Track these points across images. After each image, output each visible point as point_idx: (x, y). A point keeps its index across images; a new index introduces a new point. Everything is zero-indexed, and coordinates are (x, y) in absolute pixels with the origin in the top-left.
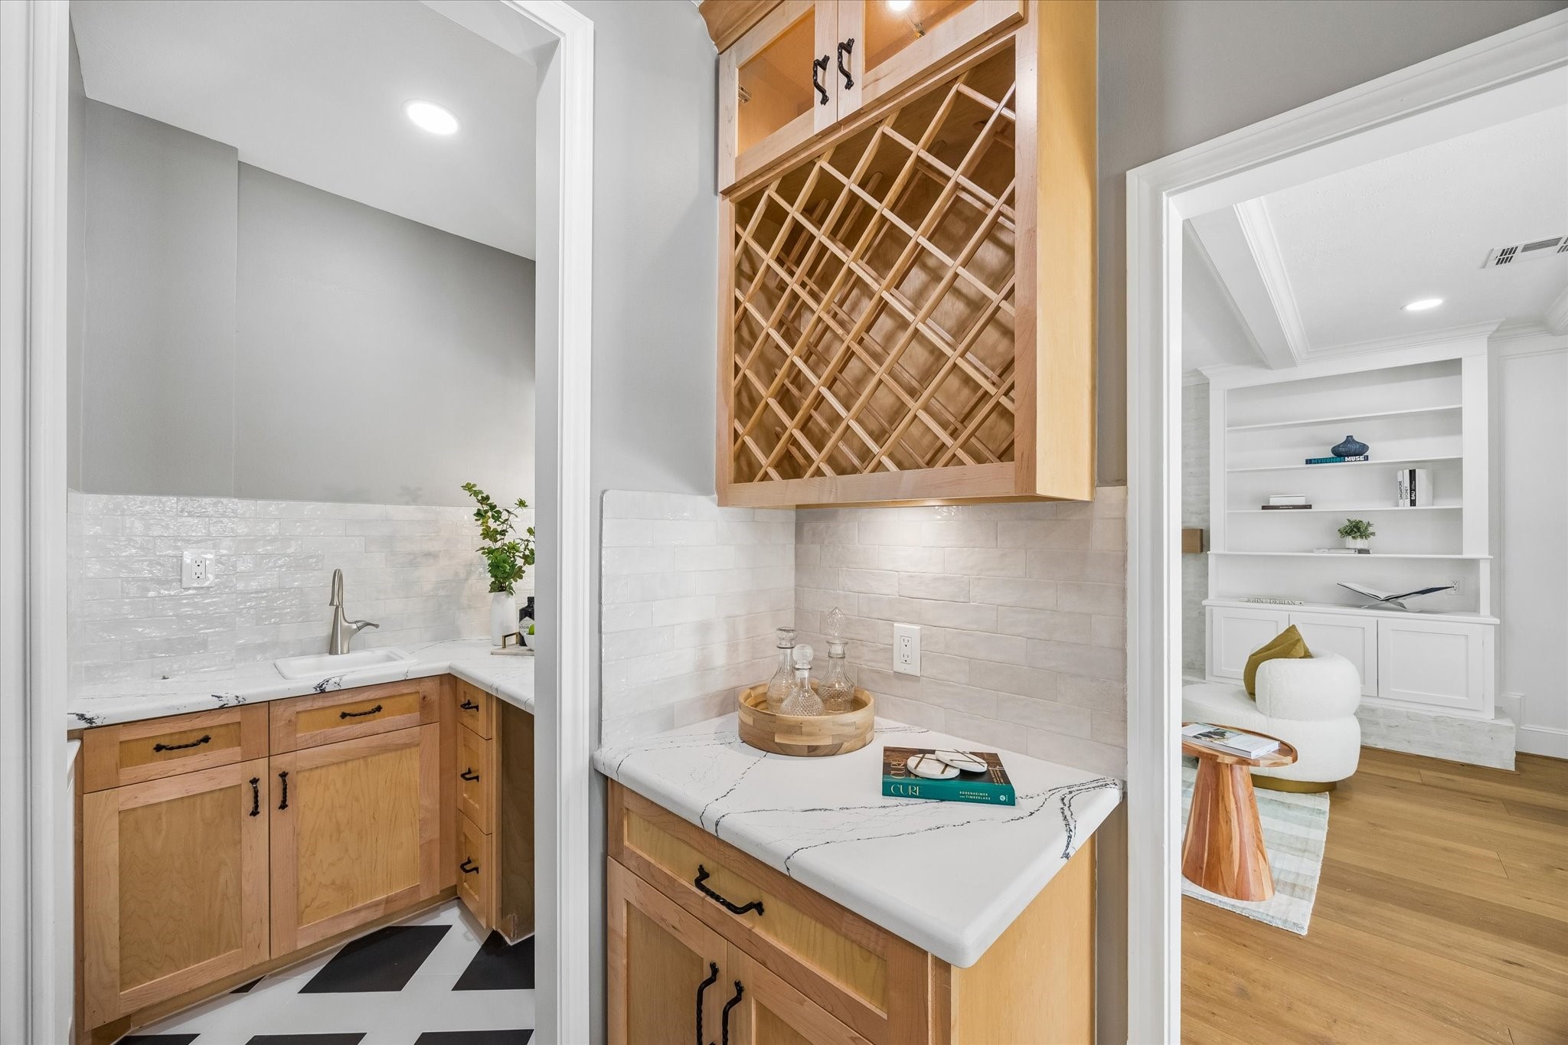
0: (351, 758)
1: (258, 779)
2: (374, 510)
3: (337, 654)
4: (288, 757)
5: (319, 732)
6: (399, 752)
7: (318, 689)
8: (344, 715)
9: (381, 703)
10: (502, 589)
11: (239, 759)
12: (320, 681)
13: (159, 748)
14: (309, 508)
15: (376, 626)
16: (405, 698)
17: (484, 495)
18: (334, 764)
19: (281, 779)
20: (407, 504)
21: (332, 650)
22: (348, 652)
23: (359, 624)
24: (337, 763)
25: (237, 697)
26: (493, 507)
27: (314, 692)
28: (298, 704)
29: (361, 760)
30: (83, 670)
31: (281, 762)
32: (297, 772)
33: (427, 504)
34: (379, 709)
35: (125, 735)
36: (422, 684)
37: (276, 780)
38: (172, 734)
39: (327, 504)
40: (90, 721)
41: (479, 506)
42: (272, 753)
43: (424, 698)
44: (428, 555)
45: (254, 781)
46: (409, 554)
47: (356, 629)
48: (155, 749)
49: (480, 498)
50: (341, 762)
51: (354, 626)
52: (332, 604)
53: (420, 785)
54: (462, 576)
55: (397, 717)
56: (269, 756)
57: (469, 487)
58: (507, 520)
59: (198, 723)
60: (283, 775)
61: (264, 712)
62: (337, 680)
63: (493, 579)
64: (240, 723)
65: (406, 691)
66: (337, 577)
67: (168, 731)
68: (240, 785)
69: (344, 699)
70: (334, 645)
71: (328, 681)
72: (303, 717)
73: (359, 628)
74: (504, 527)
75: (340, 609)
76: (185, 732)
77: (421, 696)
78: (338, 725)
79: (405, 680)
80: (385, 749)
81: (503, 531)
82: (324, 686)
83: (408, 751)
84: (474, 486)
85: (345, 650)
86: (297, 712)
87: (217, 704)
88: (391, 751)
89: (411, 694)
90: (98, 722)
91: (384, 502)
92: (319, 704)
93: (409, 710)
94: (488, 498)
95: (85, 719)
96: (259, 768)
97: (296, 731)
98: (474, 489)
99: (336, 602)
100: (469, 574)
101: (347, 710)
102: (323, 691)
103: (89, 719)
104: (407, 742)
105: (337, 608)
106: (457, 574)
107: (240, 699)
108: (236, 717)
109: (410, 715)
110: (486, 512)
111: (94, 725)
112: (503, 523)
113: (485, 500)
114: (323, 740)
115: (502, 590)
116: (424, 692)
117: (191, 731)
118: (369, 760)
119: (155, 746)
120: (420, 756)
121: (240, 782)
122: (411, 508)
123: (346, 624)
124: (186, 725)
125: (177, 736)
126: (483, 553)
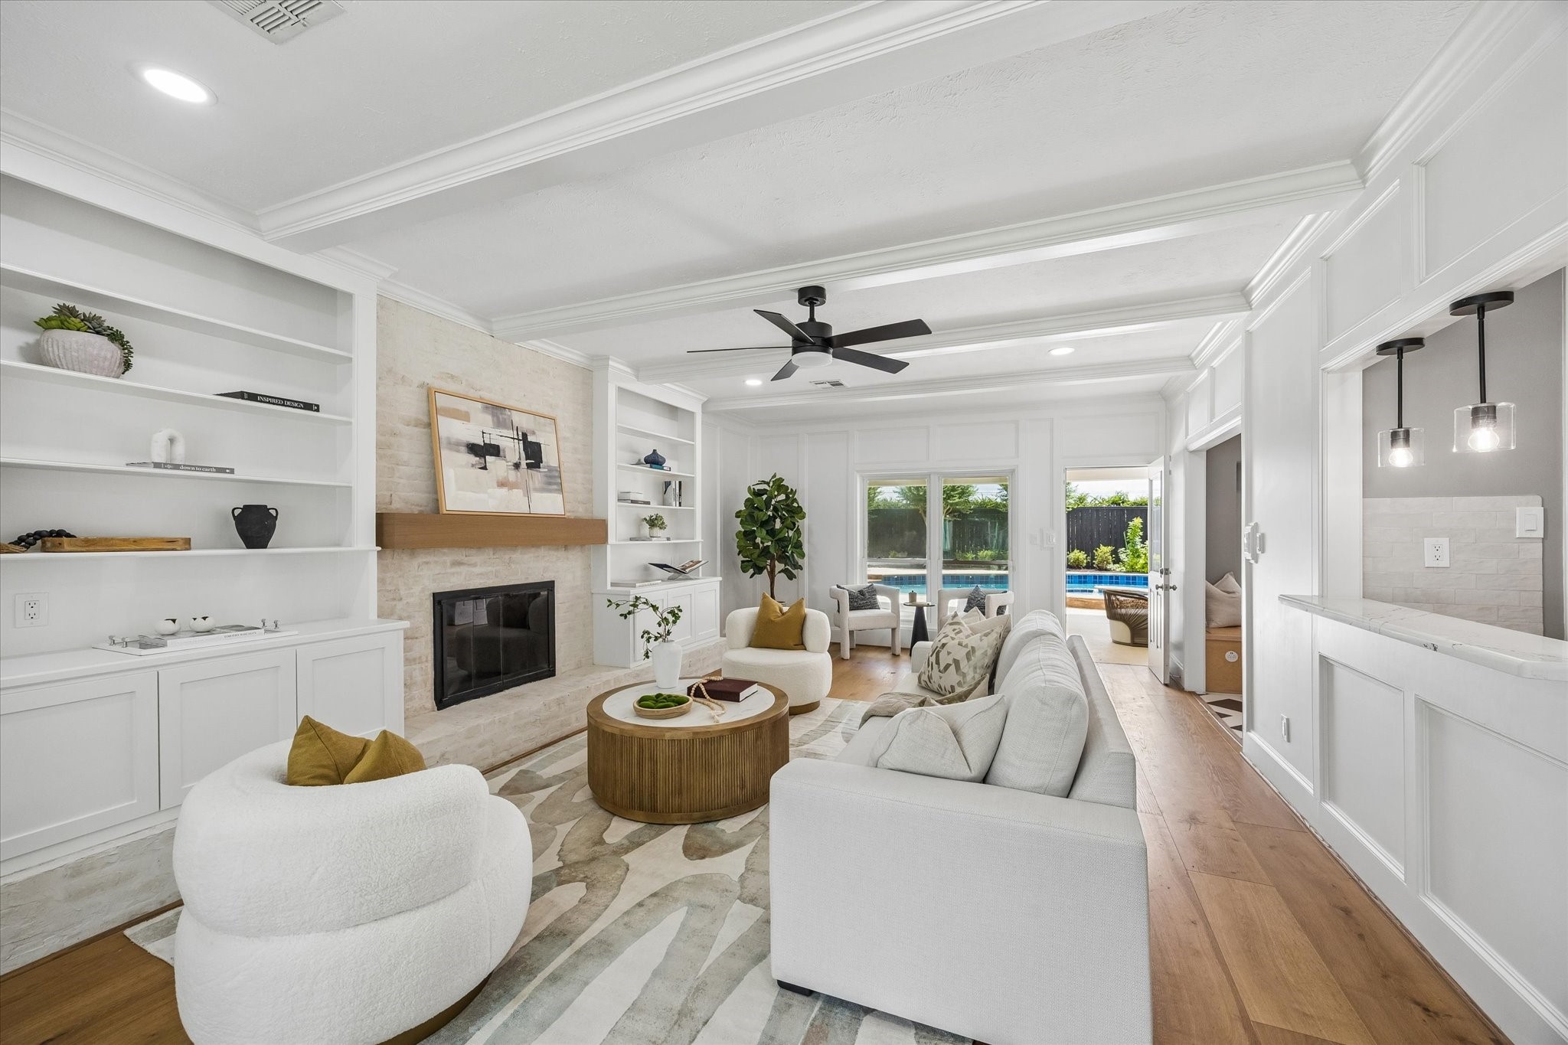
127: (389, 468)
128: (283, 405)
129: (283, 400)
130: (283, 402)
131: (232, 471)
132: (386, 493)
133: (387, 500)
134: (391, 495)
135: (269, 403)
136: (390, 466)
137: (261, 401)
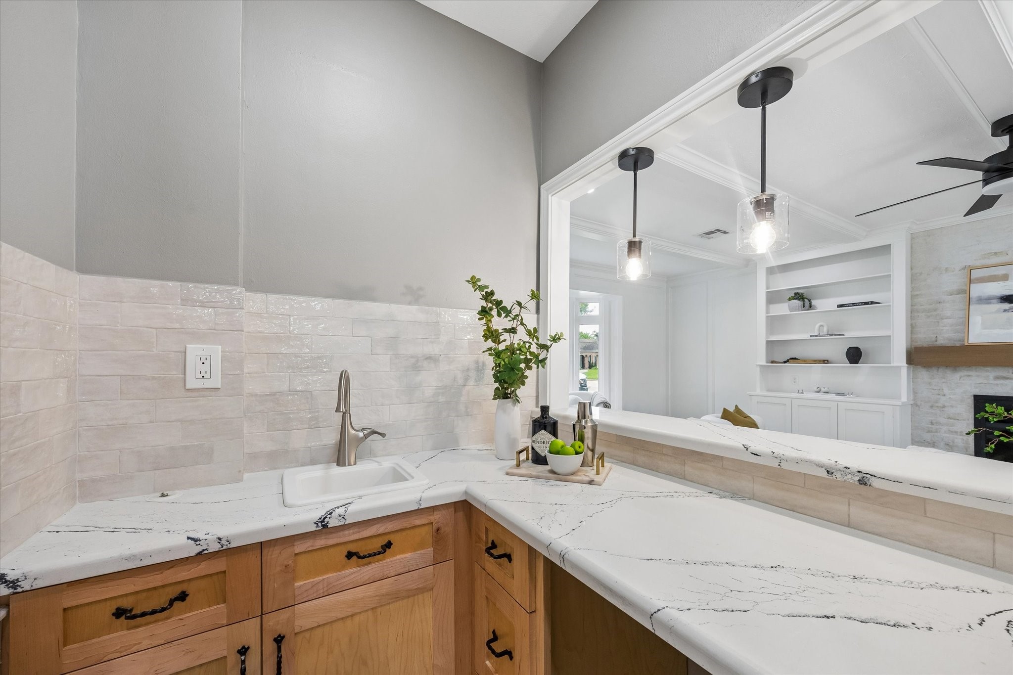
0: (359, 611)
1: (248, 648)
2: (378, 309)
3: (345, 466)
4: (284, 615)
5: (321, 578)
6: (411, 599)
7: (320, 524)
8: (350, 555)
9: (391, 538)
10: (506, 396)
11: (225, 622)
12: (321, 513)
13: (119, 613)
14: (318, 304)
15: (383, 435)
16: (417, 531)
17: (489, 290)
18: (339, 619)
19: (275, 645)
20: (410, 304)
21: (340, 461)
22: (355, 464)
23: (366, 432)
24: (343, 619)
25: (220, 539)
26: (498, 303)
27: (313, 528)
28: (295, 543)
29: (370, 613)
30: (77, 484)
31: (276, 622)
32: (296, 634)
33: (428, 305)
34: (389, 545)
35: (69, 601)
36: (435, 513)
37: (270, 646)
38: (137, 592)
39: (337, 301)
40: (14, 584)
41: (484, 303)
42: (265, 610)
43: (438, 530)
44: (429, 358)
45: (243, 651)
46: (412, 357)
47: (362, 438)
48: (113, 614)
49: (484, 293)
50: (347, 617)
51: (361, 434)
52: (338, 410)
53: (434, 639)
54: (460, 381)
55: (409, 555)
56: (262, 614)
57: (474, 281)
58: (517, 315)
59: (171, 576)
60: (279, 640)
61: (254, 557)
62: (341, 511)
63: (497, 385)
64: (225, 572)
65: (418, 522)
66: (344, 379)
67: (132, 588)
68: (225, 657)
69: (349, 535)
70: (341, 456)
71: (331, 514)
72: (302, 559)
73: (366, 437)
74: (514, 324)
75: (348, 415)
76: (155, 588)
77: (435, 527)
78: (343, 568)
79: (418, 510)
80: (396, 596)
81: (513, 328)
82: (326, 520)
83: (420, 596)
84: (479, 280)
85: (352, 462)
86: (296, 555)
87: (194, 550)
88: (403, 598)
89: (424, 525)
90: (26, 586)
91: (390, 301)
92: (320, 542)
93: (421, 546)
94: (492, 293)
95: (6, 581)
96: (248, 634)
97: (294, 579)
98: (479, 284)
99: (342, 408)
100: (466, 379)
101: (353, 548)
102: (325, 526)
103: (13, 582)
104: (420, 586)
105: (344, 414)
106: (455, 379)
107: (223, 542)
108: (219, 565)
109: (422, 551)
110: (491, 309)
111: (19, 590)
112: (513, 319)
113: (488, 296)
114: (325, 589)
115: (507, 398)
116: (437, 523)
117: (163, 586)
118: (379, 610)
119: (114, 611)
120: (434, 603)
121: (225, 653)
122: (414, 308)
123: (353, 432)
124: (156, 580)
125: (145, 594)
126: (490, 355)
127: (935, 322)
128: (855, 306)
129: (855, 303)
130: (855, 304)
131: (843, 335)
132: (932, 336)
133: (934, 339)
134: (937, 337)
135: (849, 306)
136: (936, 321)
137: (845, 307)
